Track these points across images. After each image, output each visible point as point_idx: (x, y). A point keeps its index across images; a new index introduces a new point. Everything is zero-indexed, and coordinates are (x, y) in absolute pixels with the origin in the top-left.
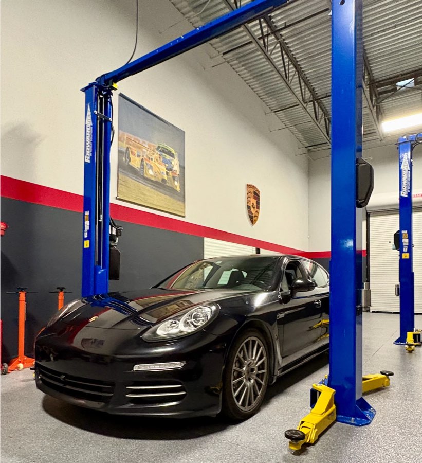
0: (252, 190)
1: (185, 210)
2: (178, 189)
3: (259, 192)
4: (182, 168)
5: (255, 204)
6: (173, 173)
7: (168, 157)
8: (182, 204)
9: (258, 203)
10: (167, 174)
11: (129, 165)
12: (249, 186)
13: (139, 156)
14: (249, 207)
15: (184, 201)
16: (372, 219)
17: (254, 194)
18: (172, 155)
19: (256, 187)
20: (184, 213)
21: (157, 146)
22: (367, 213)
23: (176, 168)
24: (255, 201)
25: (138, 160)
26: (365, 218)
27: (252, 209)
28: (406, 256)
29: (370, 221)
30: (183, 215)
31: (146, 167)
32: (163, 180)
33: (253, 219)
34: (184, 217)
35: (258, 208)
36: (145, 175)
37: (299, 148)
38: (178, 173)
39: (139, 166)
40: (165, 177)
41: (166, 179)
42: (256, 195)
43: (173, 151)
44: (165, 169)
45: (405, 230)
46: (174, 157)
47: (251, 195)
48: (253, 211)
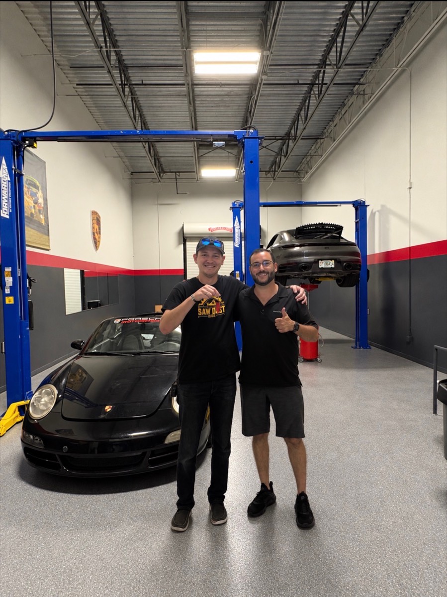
0: (95, 217)
1: (49, 242)
2: (43, 222)
3: (100, 218)
4: (45, 200)
5: (98, 230)
6: (38, 206)
7: (34, 190)
8: (46, 237)
9: (99, 228)
10: (34, 208)
14: (94, 234)
15: (49, 236)
16: (188, 244)
17: (97, 219)
18: (37, 187)
19: (98, 212)
20: (49, 246)
22: (184, 238)
23: (41, 201)
24: (97, 227)
26: (183, 242)
27: (96, 234)
29: (187, 245)
30: (48, 248)
32: (32, 214)
33: (96, 243)
34: (48, 250)
35: (100, 233)
37: (125, 172)
38: (43, 206)
41: (33, 212)
42: (99, 221)
43: (38, 183)
44: (32, 202)
45: (238, 271)
46: (39, 191)
47: (95, 222)
48: (97, 237)
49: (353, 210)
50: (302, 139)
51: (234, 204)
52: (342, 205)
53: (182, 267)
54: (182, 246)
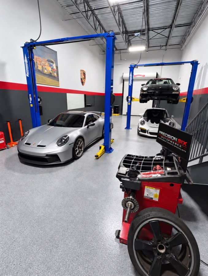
0: (83, 72)
2: (56, 76)
3: (85, 72)
4: (57, 67)
5: (84, 78)
6: (54, 70)
7: (51, 64)
8: (58, 82)
9: (85, 77)
11: (38, 69)
12: (81, 70)
13: (41, 65)
14: (81, 79)
15: (58, 81)
16: (125, 82)
18: (53, 62)
19: (84, 70)
20: (59, 85)
21: (47, 59)
22: (123, 80)
23: (55, 68)
24: (84, 76)
25: (41, 66)
28: (129, 104)
31: (44, 69)
32: (51, 73)
34: (59, 87)
35: (85, 79)
36: (44, 72)
37: (100, 51)
38: (56, 70)
39: (41, 69)
40: (51, 72)
42: (84, 74)
43: (53, 61)
44: (51, 69)
46: (53, 63)
47: (83, 74)
48: (83, 80)
49: (191, 66)
50: (175, 27)
51: (131, 65)
52: (185, 64)
53: (122, 93)
54: (122, 83)
